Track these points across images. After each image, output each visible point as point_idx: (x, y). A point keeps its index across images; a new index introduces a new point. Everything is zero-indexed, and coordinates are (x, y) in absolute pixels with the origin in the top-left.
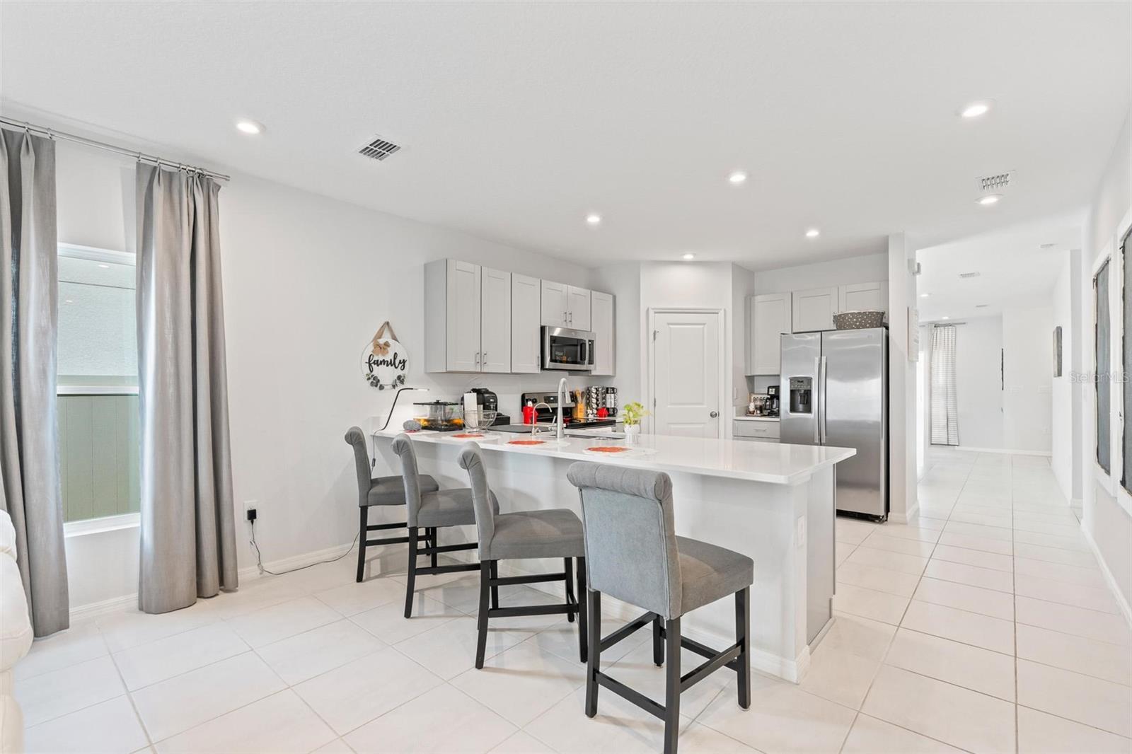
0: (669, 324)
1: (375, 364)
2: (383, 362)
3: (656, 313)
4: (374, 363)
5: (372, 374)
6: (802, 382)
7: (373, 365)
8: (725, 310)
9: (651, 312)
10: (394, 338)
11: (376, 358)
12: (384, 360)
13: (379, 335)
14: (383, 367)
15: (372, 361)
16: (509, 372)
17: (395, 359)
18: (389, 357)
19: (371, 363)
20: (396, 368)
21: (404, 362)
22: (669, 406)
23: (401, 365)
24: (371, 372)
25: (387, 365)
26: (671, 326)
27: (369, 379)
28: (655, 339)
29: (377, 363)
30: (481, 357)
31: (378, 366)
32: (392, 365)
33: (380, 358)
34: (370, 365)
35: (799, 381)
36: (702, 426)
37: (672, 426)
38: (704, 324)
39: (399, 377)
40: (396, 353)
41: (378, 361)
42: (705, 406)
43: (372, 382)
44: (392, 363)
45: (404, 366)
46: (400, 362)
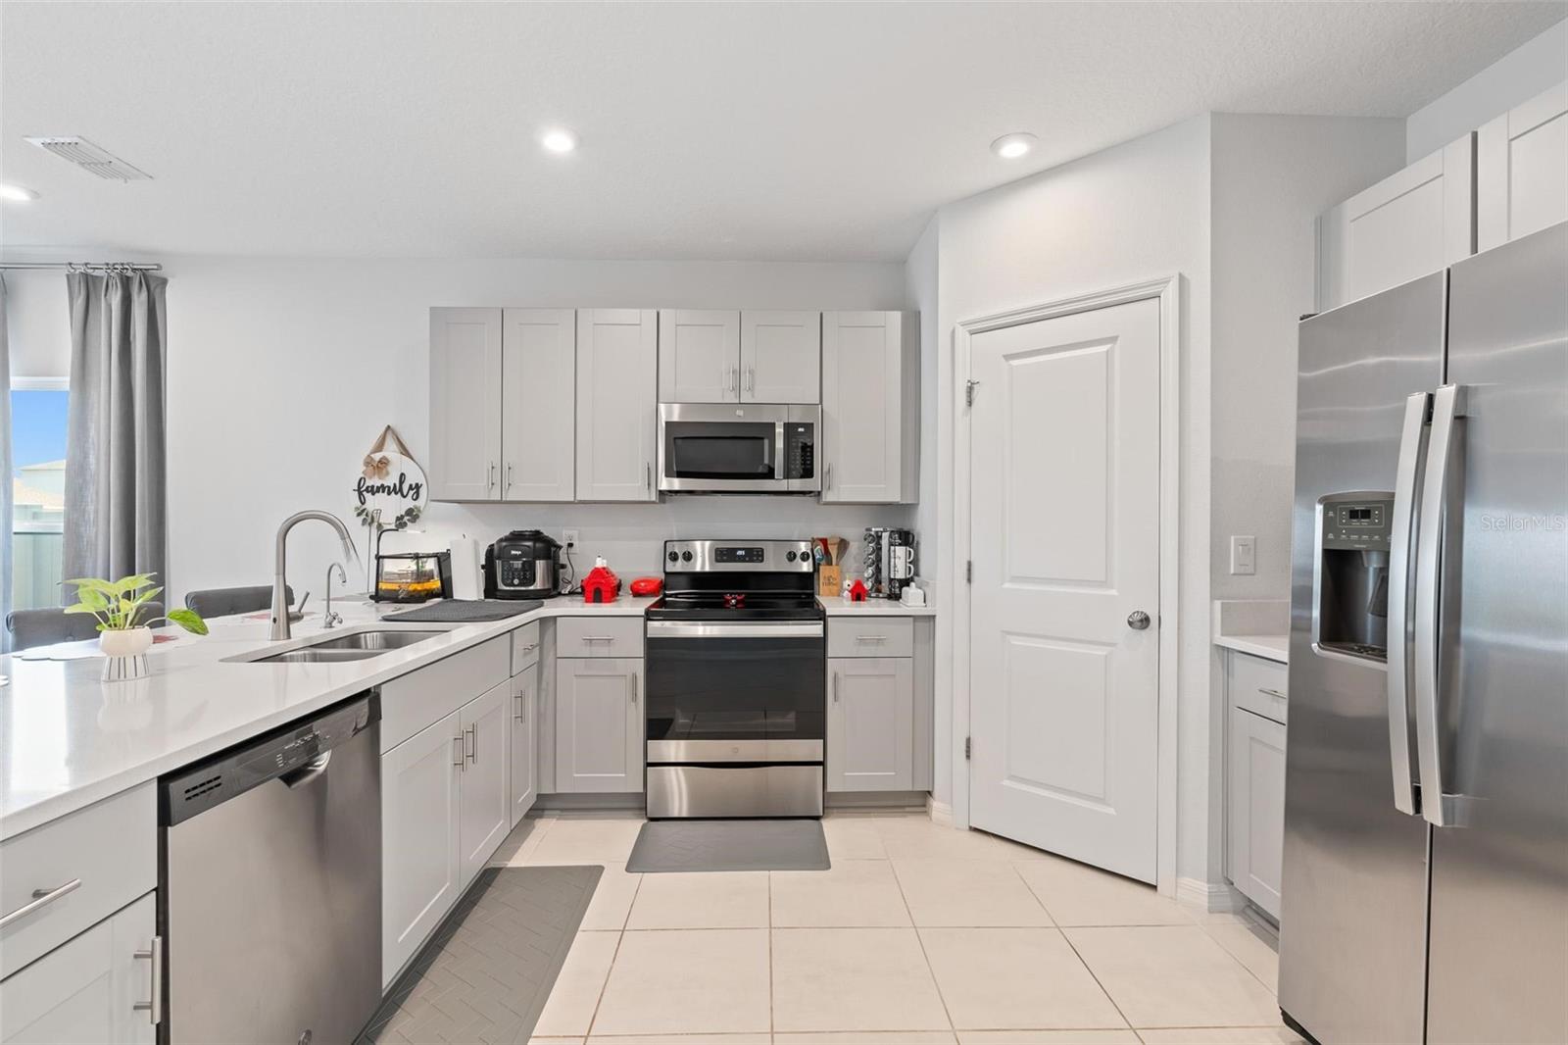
0: (1008, 357)
1: (368, 492)
2: (382, 488)
3: (972, 333)
4: (367, 490)
5: (364, 507)
6: (1366, 514)
7: (364, 493)
8: (1182, 278)
9: (962, 334)
10: (405, 452)
11: (369, 483)
12: (382, 485)
13: (380, 447)
14: (380, 496)
15: (364, 488)
16: (572, 499)
17: (401, 482)
18: (392, 480)
19: (361, 491)
20: (405, 497)
21: (418, 487)
22: (1007, 585)
23: (411, 492)
24: (363, 504)
25: (389, 494)
26: (1015, 362)
27: (359, 515)
28: (970, 403)
29: (373, 490)
30: (502, 472)
31: (373, 494)
32: (396, 493)
33: (376, 482)
34: (360, 494)
35: (1354, 514)
36: (1101, 652)
37: (1016, 641)
38: (1113, 339)
39: (409, 512)
40: (402, 474)
41: (373, 487)
42: (1114, 592)
43: (364, 519)
44: (397, 490)
45: (417, 493)
46: (411, 488)
